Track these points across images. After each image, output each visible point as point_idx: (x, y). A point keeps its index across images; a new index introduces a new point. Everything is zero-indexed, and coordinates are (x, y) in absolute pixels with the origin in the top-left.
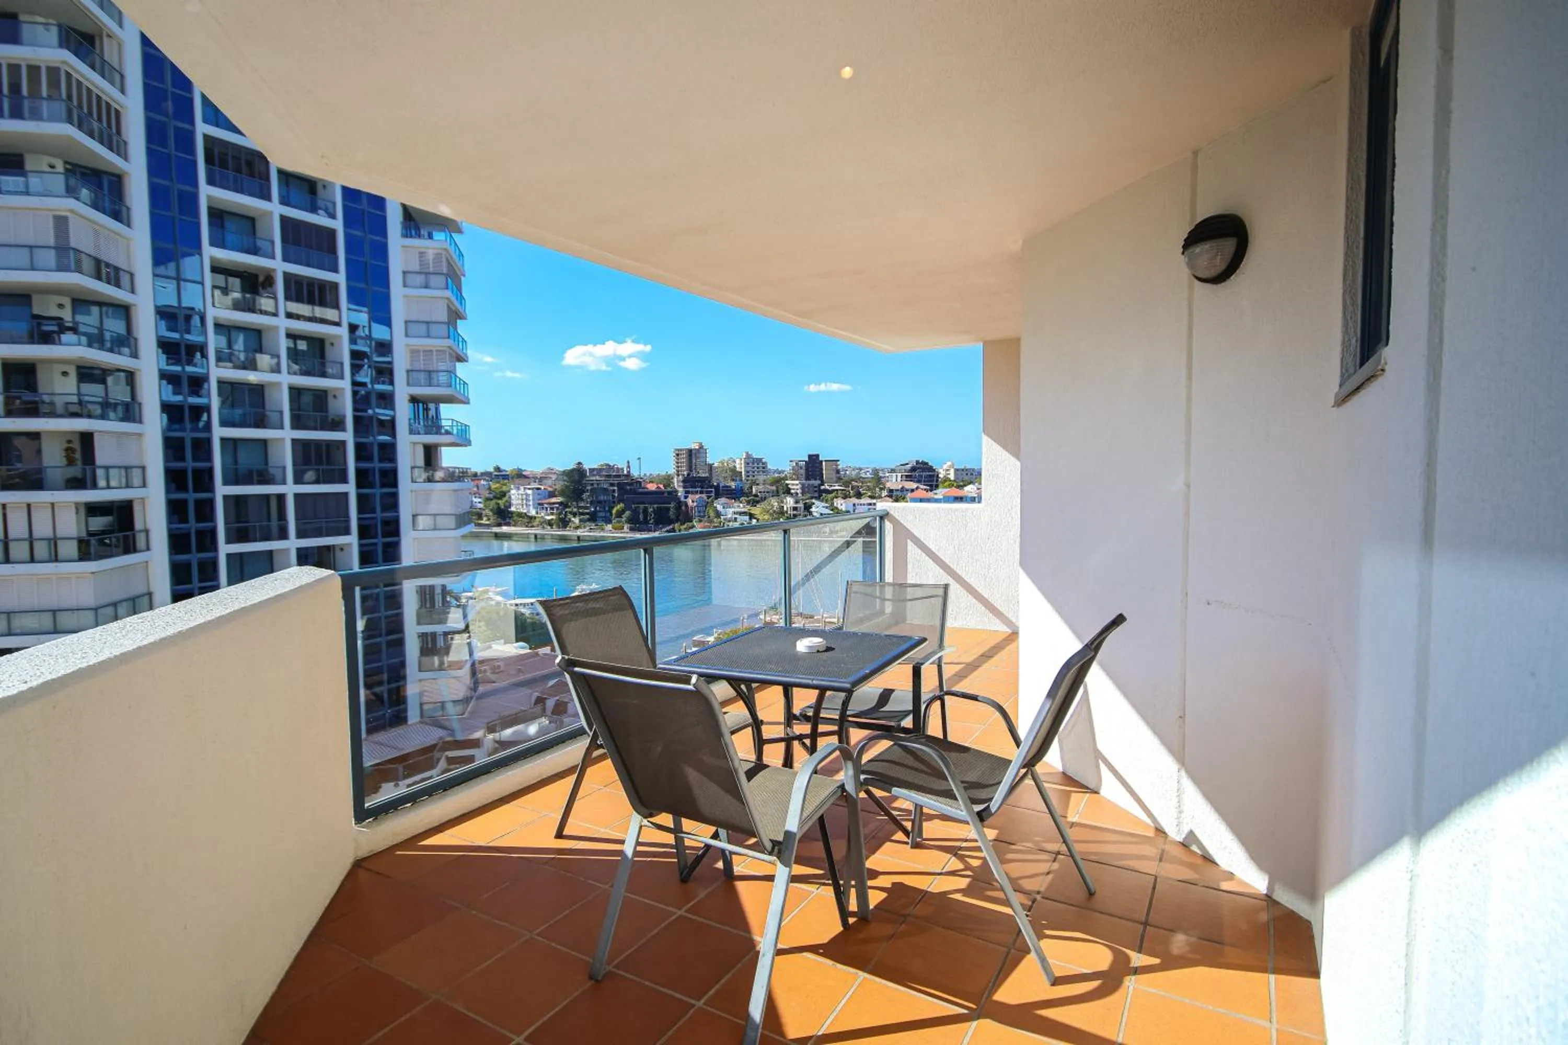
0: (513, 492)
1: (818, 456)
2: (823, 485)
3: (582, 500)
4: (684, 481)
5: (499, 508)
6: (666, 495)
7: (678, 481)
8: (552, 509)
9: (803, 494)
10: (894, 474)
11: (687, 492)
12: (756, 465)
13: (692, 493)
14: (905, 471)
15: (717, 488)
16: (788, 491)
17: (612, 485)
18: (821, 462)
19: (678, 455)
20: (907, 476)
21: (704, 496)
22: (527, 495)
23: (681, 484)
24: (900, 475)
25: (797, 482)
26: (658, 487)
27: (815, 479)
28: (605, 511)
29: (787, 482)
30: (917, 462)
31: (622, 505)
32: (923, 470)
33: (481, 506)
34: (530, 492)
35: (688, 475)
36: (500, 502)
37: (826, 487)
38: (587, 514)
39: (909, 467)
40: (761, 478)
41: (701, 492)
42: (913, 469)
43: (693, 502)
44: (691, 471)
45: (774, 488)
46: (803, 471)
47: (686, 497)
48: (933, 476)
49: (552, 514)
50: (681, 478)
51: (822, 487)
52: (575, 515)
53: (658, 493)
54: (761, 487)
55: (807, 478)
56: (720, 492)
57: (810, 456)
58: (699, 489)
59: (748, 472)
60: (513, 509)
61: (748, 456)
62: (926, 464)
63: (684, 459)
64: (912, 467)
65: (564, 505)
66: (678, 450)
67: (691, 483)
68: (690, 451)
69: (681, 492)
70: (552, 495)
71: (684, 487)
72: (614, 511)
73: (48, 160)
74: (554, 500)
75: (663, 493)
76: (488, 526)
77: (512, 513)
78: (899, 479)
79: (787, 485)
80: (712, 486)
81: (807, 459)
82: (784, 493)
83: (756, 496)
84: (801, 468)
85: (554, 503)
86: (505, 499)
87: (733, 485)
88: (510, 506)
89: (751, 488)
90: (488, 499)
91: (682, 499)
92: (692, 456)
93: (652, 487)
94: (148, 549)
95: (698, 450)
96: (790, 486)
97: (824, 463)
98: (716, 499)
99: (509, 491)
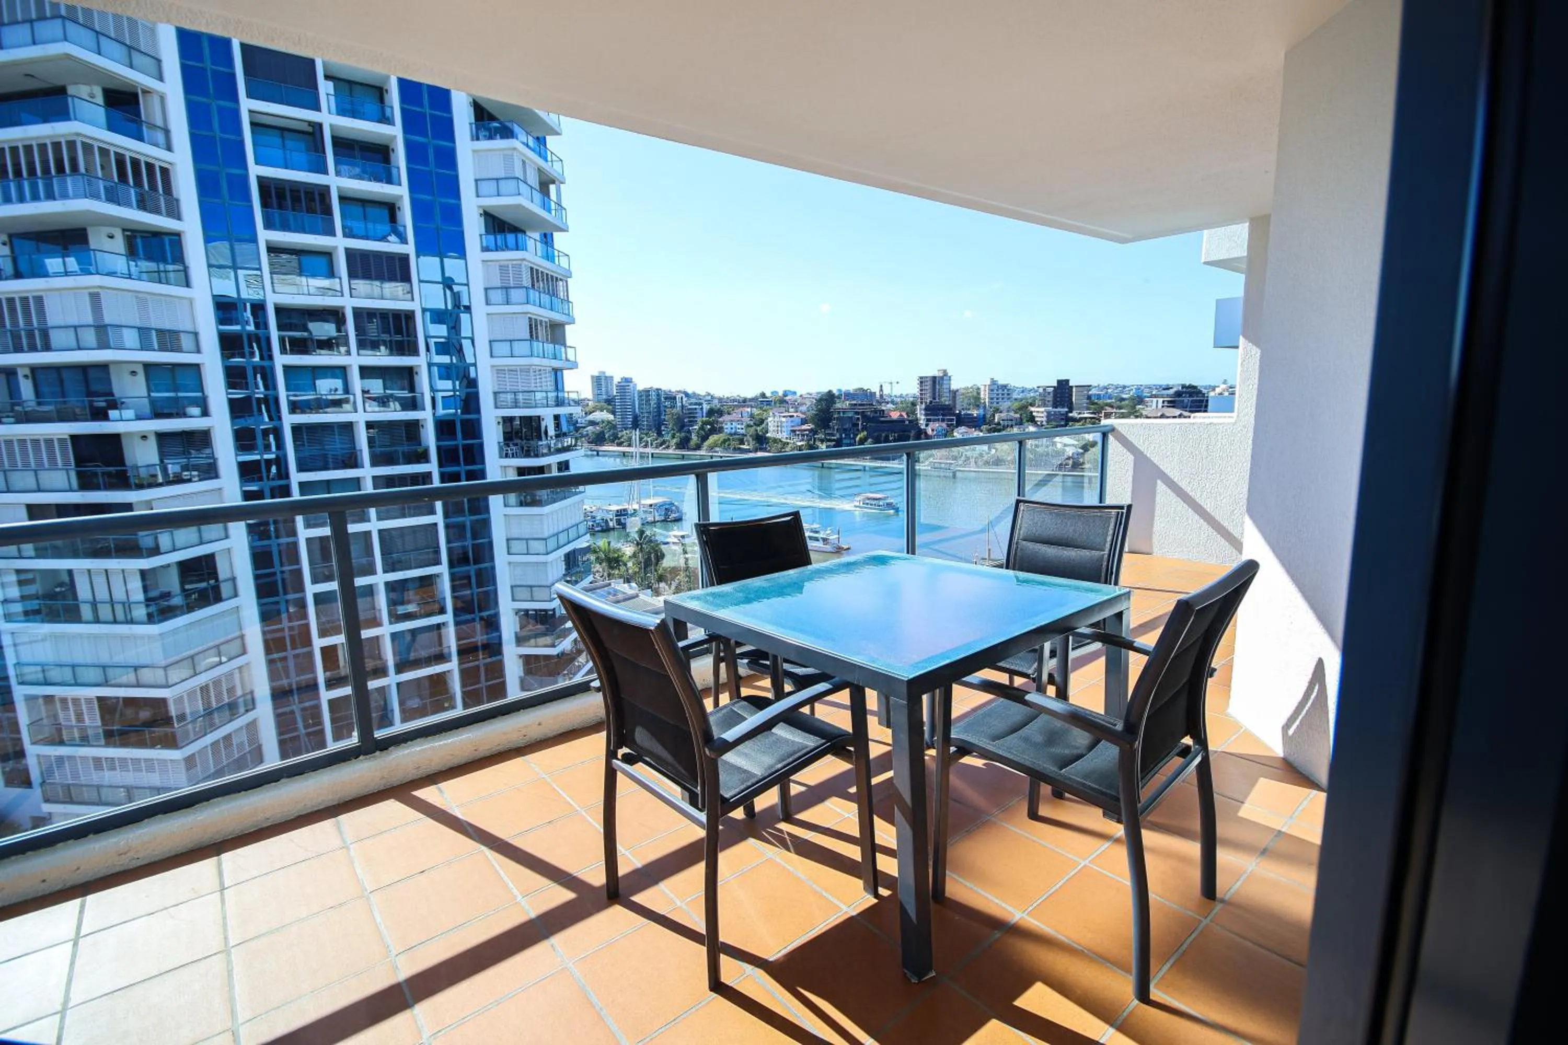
0: (770, 419)
1: (1067, 381)
2: (1071, 412)
3: (829, 427)
4: (926, 409)
5: (757, 434)
6: (907, 422)
7: (921, 409)
8: (803, 435)
9: (1048, 422)
10: (1155, 400)
11: (928, 420)
12: (1000, 391)
13: (934, 421)
14: (1168, 396)
15: (959, 416)
16: (1032, 420)
17: (857, 413)
18: (1072, 387)
19: (921, 382)
20: (1169, 402)
21: (944, 425)
22: (781, 422)
23: (923, 412)
24: (1161, 400)
25: (1042, 409)
26: (901, 415)
27: (1063, 407)
28: (850, 438)
29: (1032, 409)
30: (1183, 386)
31: (865, 433)
32: (1191, 395)
33: (743, 431)
34: (784, 419)
35: (931, 402)
36: (759, 428)
37: (1074, 414)
38: (833, 440)
39: (1171, 392)
40: (1005, 405)
41: (943, 420)
42: (1178, 394)
43: (933, 430)
44: (934, 398)
45: (1018, 416)
46: (1050, 398)
47: (927, 425)
48: (1202, 401)
49: (803, 440)
50: (923, 406)
51: (1070, 415)
52: (822, 441)
53: (901, 421)
54: (1003, 415)
55: (1055, 406)
56: (962, 420)
57: (1059, 382)
58: (941, 417)
59: (992, 399)
60: (768, 435)
61: (993, 382)
62: (1195, 387)
63: (928, 386)
64: (1176, 392)
65: (813, 432)
66: (921, 378)
67: (934, 410)
68: (934, 378)
69: (922, 422)
70: (804, 422)
71: (926, 415)
72: (857, 439)
73: (107, 230)
74: (804, 427)
75: (903, 421)
76: (749, 451)
77: (768, 439)
78: (1160, 405)
79: (1031, 412)
80: (954, 415)
81: (1055, 384)
82: (1028, 421)
83: (999, 424)
84: (1049, 393)
85: (805, 430)
86: (763, 425)
87: (975, 413)
88: (767, 432)
89: (994, 416)
90: (748, 426)
91: (923, 427)
92: (934, 384)
93: (895, 415)
94: (236, 595)
95: (942, 378)
96: (1034, 414)
97: (1074, 389)
98: (957, 427)
99: (767, 419)
